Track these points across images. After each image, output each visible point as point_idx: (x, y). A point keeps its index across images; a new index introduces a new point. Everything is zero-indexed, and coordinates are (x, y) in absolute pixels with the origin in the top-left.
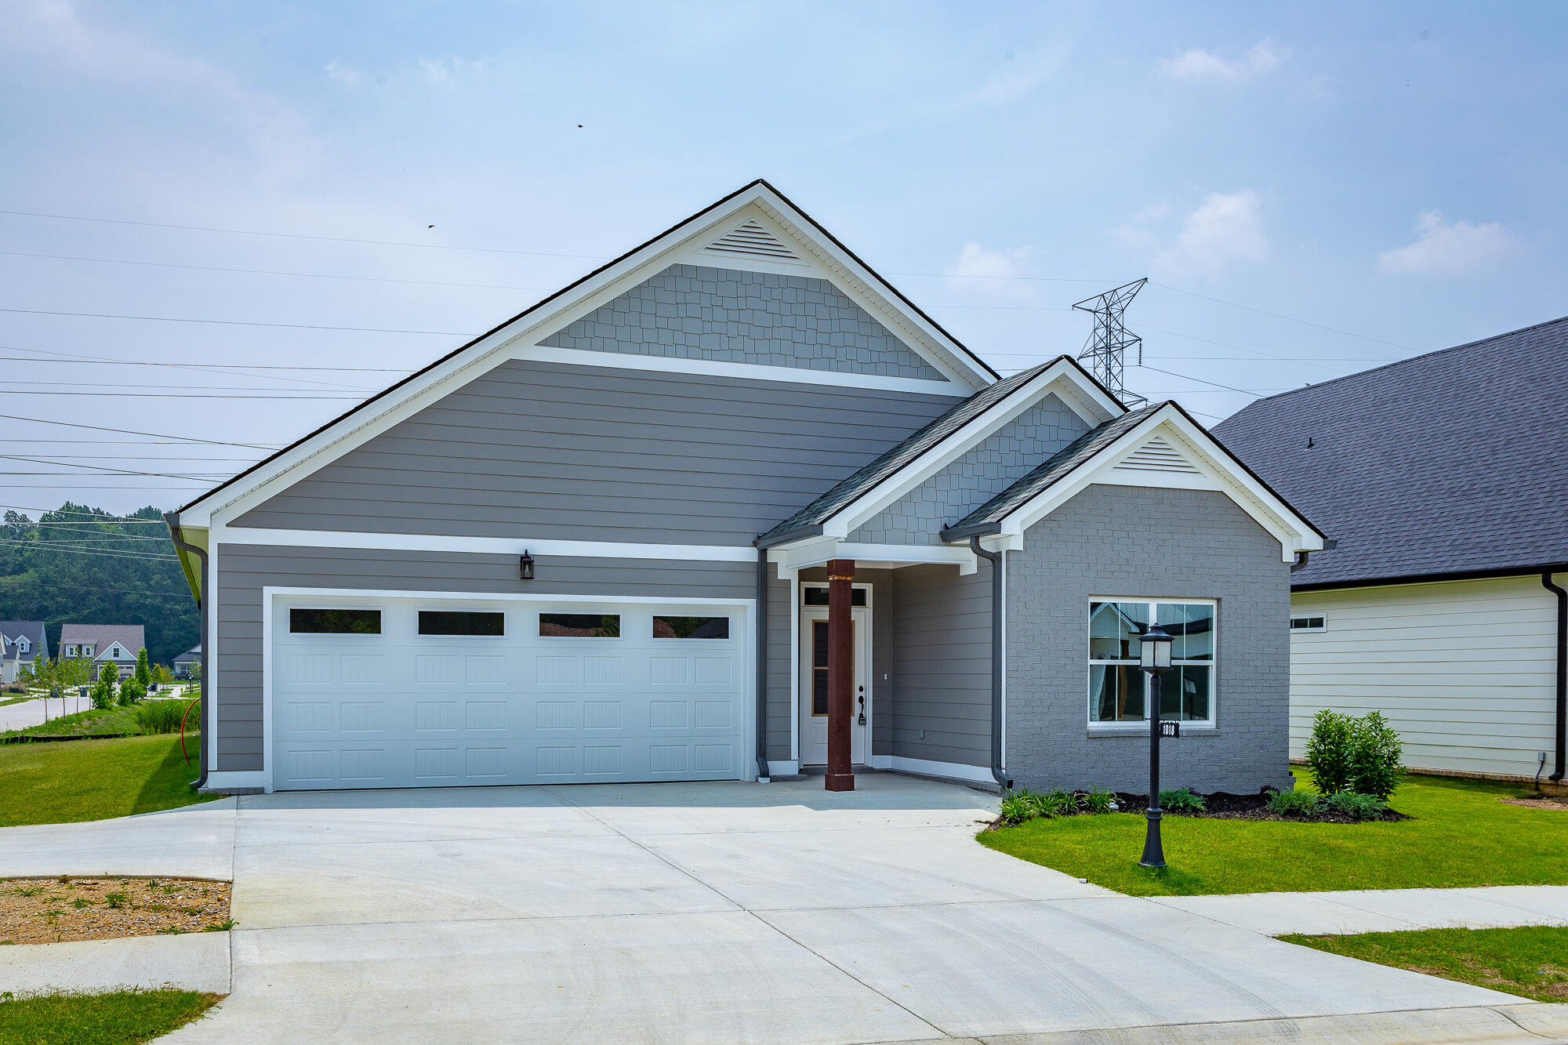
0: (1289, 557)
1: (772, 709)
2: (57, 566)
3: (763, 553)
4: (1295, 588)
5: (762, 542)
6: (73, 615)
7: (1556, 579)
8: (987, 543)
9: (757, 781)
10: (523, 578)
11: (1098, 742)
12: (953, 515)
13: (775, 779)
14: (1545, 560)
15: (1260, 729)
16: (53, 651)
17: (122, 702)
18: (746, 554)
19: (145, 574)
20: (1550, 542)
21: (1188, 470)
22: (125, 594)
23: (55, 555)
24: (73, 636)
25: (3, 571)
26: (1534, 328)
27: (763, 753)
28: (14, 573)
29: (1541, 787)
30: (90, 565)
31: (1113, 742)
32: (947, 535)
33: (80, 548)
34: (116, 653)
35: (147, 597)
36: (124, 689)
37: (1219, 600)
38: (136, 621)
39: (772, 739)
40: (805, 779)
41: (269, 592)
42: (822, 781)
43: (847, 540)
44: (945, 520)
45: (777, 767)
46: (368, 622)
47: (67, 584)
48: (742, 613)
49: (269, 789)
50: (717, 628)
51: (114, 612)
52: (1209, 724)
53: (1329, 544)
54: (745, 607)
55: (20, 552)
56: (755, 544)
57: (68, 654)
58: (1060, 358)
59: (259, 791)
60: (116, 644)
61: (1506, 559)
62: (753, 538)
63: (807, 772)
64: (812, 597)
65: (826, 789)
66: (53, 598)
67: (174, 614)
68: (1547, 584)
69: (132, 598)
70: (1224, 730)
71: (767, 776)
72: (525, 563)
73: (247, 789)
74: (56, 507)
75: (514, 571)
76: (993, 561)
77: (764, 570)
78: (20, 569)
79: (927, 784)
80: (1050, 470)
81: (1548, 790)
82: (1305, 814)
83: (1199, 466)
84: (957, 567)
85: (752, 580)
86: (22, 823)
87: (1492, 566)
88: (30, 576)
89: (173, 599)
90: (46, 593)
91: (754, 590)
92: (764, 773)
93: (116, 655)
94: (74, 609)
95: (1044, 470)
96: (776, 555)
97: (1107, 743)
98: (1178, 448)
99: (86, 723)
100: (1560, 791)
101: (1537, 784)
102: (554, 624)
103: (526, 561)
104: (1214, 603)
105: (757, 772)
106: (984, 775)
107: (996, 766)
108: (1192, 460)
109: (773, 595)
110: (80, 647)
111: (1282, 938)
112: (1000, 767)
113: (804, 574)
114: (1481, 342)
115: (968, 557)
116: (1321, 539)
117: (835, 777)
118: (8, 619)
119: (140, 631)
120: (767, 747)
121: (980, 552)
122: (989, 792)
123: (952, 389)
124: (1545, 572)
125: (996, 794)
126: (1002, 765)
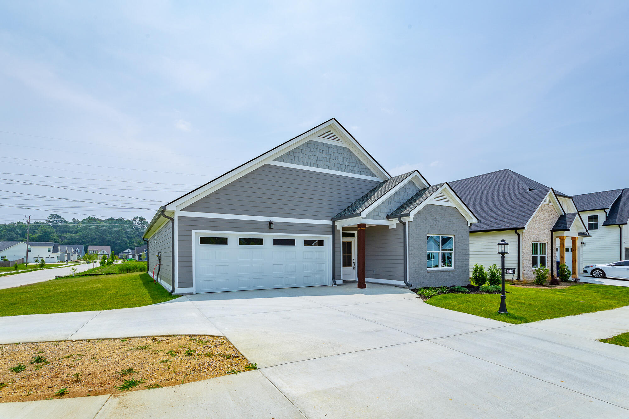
0: (469, 225)
1: (336, 265)
2: (87, 232)
3: (334, 222)
4: (470, 232)
5: (333, 219)
6: (92, 244)
7: (518, 231)
8: (403, 219)
9: (333, 285)
10: (271, 228)
11: (430, 273)
12: (390, 212)
13: (338, 285)
14: (515, 226)
15: (464, 269)
16: (86, 251)
17: (108, 264)
18: (329, 223)
19: (111, 234)
20: (514, 222)
21: (447, 201)
22: (105, 238)
23: (86, 229)
24: (91, 249)
25: (72, 233)
26: (483, 175)
27: (334, 278)
28: (75, 233)
29: (513, 282)
30: (96, 232)
31: (433, 273)
32: (388, 217)
33: (93, 227)
34: (103, 252)
35: (111, 239)
36: (108, 261)
38: (108, 245)
39: (336, 274)
40: (345, 285)
41: (194, 231)
42: (356, 285)
43: (365, 218)
44: (387, 213)
45: (338, 282)
46: (223, 241)
47: (90, 236)
48: (328, 239)
49: (195, 293)
50: (321, 243)
51: (102, 242)
52: (452, 268)
53: (479, 221)
54: (328, 237)
55: (77, 228)
56: (331, 220)
57: (90, 253)
58: (415, 171)
59: (192, 294)
60: (103, 250)
61: (502, 226)
62: (331, 218)
63: (345, 283)
64: (345, 235)
65: (358, 288)
66: (86, 239)
67: (119, 243)
68: (516, 232)
69: (107, 239)
70: (456, 269)
71: (336, 284)
72: (271, 224)
73: (188, 293)
74: (86, 217)
75: (267, 226)
76: (404, 224)
77: (334, 227)
78: (76, 232)
79: (382, 286)
80: (415, 201)
81: (516, 282)
82: (491, 292)
83: (450, 201)
84: (388, 226)
85: (330, 230)
86: (114, 308)
87: (499, 228)
88: (79, 234)
89: (118, 239)
90: (84, 238)
91: (331, 233)
92: (335, 284)
94: (91, 242)
95: (411, 201)
96: (337, 223)
97: (432, 273)
98: (446, 196)
99: (100, 270)
100: (519, 282)
101: (512, 281)
102: (277, 242)
103: (270, 223)
104: (453, 236)
105: (332, 283)
106: (402, 283)
107: (405, 281)
108: (449, 199)
109: (336, 234)
110: (93, 251)
111: (600, 341)
112: (407, 281)
113: (344, 228)
115: (393, 224)
116: (477, 220)
117: (362, 285)
118: (74, 244)
119: (109, 247)
120: (335, 276)
121: (400, 222)
122: (403, 288)
123: (379, 180)
124: (515, 229)
125: (406, 288)
126: (408, 280)
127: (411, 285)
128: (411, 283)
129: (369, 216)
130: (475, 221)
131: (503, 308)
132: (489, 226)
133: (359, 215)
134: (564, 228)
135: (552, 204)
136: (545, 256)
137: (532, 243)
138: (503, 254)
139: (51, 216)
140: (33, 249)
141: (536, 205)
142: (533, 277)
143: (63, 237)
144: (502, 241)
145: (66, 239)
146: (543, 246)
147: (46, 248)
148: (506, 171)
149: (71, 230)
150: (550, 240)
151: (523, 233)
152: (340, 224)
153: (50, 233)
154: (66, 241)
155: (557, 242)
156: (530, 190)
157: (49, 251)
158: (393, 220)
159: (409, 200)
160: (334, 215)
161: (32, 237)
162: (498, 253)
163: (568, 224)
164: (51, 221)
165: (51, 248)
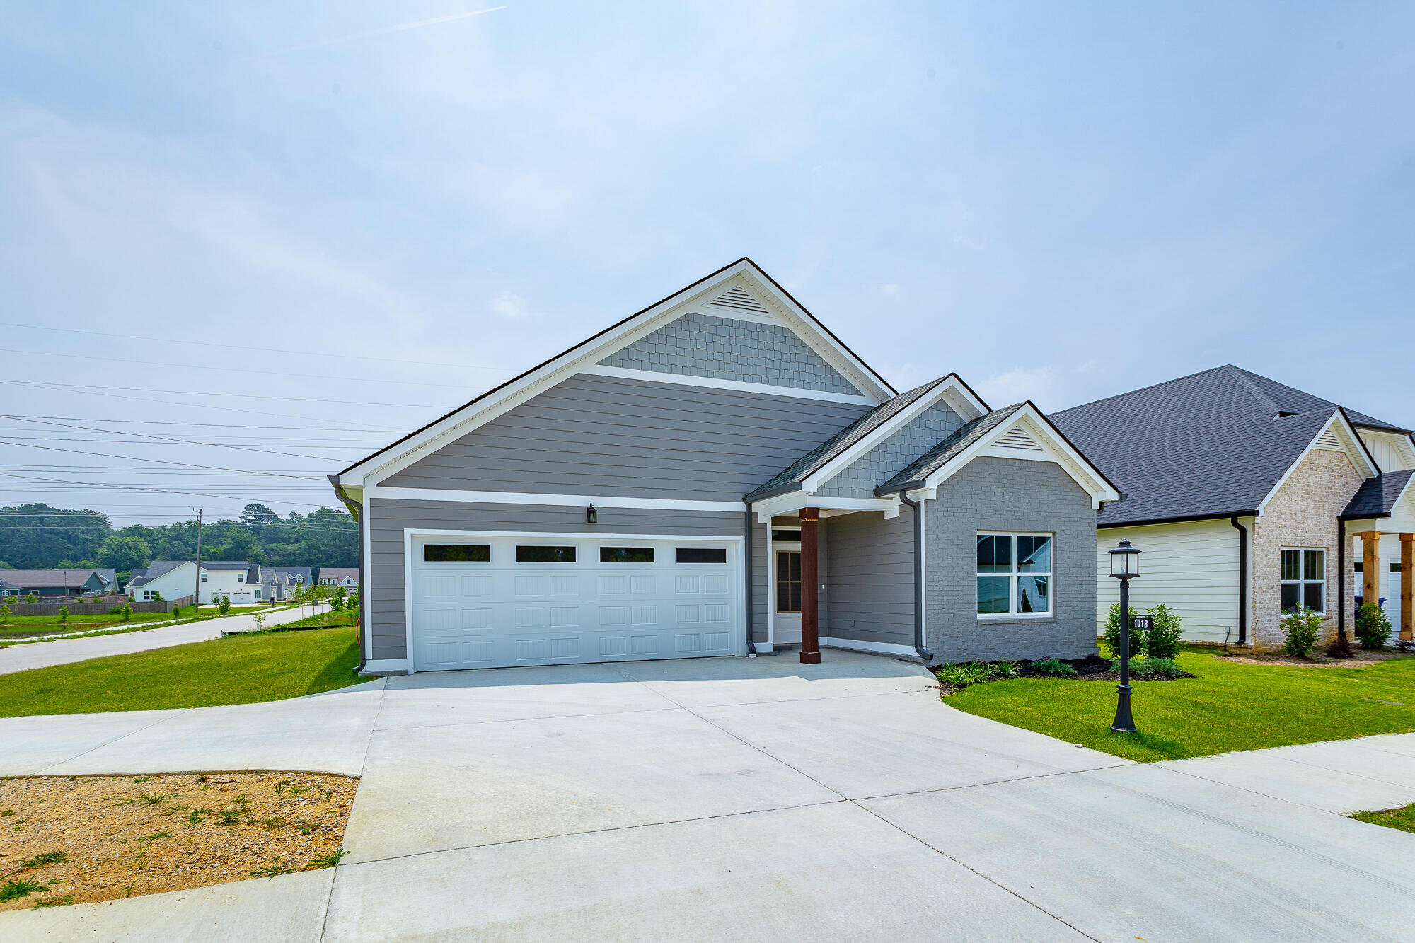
0: (1096, 506)
1: (756, 609)
2: (317, 539)
3: (749, 506)
4: (1099, 527)
5: (748, 499)
6: (325, 563)
7: (1241, 520)
8: (911, 495)
9: (747, 656)
10: (590, 523)
11: (983, 628)
12: (882, 478)
13: (759, 655)
14: (1232, 509)
15: (1080, 617)
16: (315, 580)
17: (349, 607)
18: (740, 507)
20: (1232, 499)
21: (1035, 447)
23: (315, 533)
24: (325, 574)
25: (289, 541)
26: (1166, 383)
27: (750, 638)
28: (295, 542)
29: (1227, 649)
30: (334, 538)
31: (993, 628)
32: (879, 492)
33: (329, 530)
36: (349, 600)
37: (1054, 534)
39: (756, 628)
40: (779, 654)
41: (409, 532)
42: (797, 655)
43: (815, 494)
44: (877, 482)
45: (760, 647)
46: (480, 553)
47: (323, 548)
48: (735, 546)
49: (411, 671)
50: (718, 556)
52: (1049, 614)
53: (1122, 497)
54: (737, 542)
55: (298, 532)
56: (744, 500)
57: (323, 583)
58: (950, 375)
59: (404, 673)
60: (348, 578)
61: (1200, 509)
62: (742, 496)
63: (780, 649)
64: (778, 536)
65: (800, 662)
66: (315, 555)
68: (1235, 524)
70: (1059, 618)
71: (755, 654)
72: (591, 512)
73: (395, 671)
74: (315, 510)
75: (582, 518)
76: (914, 507)
77: (750, 517)
78: (298, 541)
79: (865, 657)
80: (947, 448)
81: (1234, 650)
83: (1042, 446)
84: (881, 513)
85: (741, 524)
87: (1191, 514)
88: (302, 544)
90: (312, 552)
91: (744, 531)
92: (753, 652)
93: (348, 583)
94: (325, 560)
95: (940, 449)
96: (758, 507)
97: (989, 628)
98: (1030, 434)
99: (326, 619)
100: (1244, 651)
101: (1225, 647)
102: (608, 555)
103: (591, 510)
104: (1050, 535)
105: (747, 650)
106: (910, 651)
107: (918, 645)
108: (1039, 442)
109: (756, 534)
110: (329, 579)
111: (1355, 817)
112: (921, 646)
113: (776, 520)
114: (1131, 393)
115: (891, 506)
116: (1117, 494)
117: (810, 654)
118: (291, 566)
120: (753, 634)
121: (906, 501)
122: (913, 662)
123: (866, 401)
124: (1234, 517)
125: (920, 663)
126: (924, 644)
127: (931, 657)
128: (931, 651)
129: (823, 491)
130: (1111, 495)
131: (1124, 719)
132: (1167, 510)
133: (798, 487)
134: (1375, 511)
135: (1342, 448)
136: (1320, 585)
137: (1283, 552)
138: (1124, 578)
139: (250, 508)
140: (211, 575)
141: (1293, 453)
142: (1281, 638)
143: (272, 550)
144: (1122, 544)
145: (278, 555)
146: (1314, 558)
147: (234, 575)
148: (1228, 369)
149: (287, 536)
150: (1336, 543)
151: (1253, 525)
152: (765, 510)
153: (247, 543)
154: (277, 558)
155: (1356, 550)
156: (1282, 414)
157: (240, 580)
158: (891, 499)
159: (934, 448)
160: (750, 489)
161: (214, 552)
162: (1112, 575)
163: (1385, 501)
164: (250, 518)
165: (245, 574)
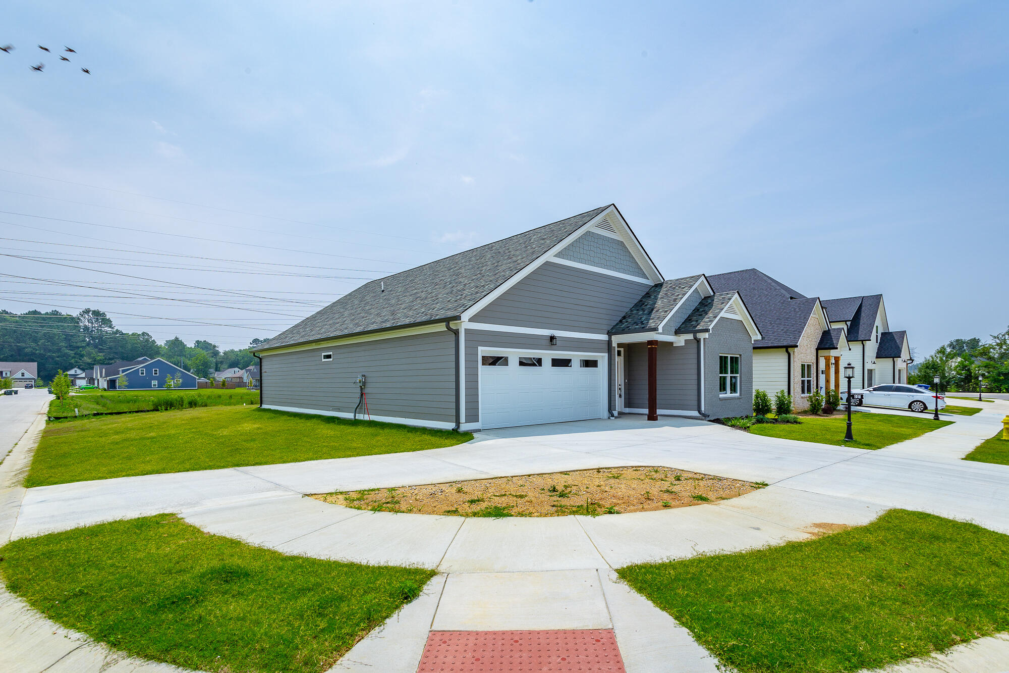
0: (753, 341)
1: (612, 393)
3: (609, 337)
5: (610, 334)
7: (789, 350)
8: (698, 336)
9: (609, 418)
10: (551, 344)
11: (721, 401)
12: (679, 326)
14: (785, 344)
15: (748, 396)
18: (604, 337)
19: (35, 340)
20: (783, 339)
21: (736, 313)
22: (24, 348)
32: (676, 332)
34: (23, 374)
35: (36, 350)
38: (33, 361)
39: (612, 403)
41: (479, 349)
42: (647, 418)
44: (677, 327)
45: (614, 413)
46: (503, 361)
48: (602, 358)
49: (481, 429)
50: (594, 364)
52: (738, 395)
54: (604, 356)
56: (607, 334)
58: (701, 275)
60: (21, 371)
62: (606, 332)
63: (620, 414)
65: (648, 420)
68: (787, 351)
69: (28, 350)
70: (741, 396)
71: (614, 416)
72: (552, 339)
75: (548, 342)
76: (697, 342)
77: (609, 342)
80: (706, 312)
83: (739, 313)
84: (672, 343)
85: (605, 347)
91: (606, 350)
93: (23, 376)
95: (700, 312)
96: (613, 337)
97: (723, 401)
102: (555, 362)
104: (739, 356)
105: (608, 415)
106: (695, 413)
107: (700, 412)
109: (612, 352)
110: (1, 372)
112: (702, 411)
113: (618, 345)
115: (680, 341)
116: (761, 336)
117: (652, 417)
119: (34, 365)
120: (611, 408)
121: (695, 338)
122: (697, 419)
123: (650, 283)
124: (787, 348)
125: (702, 419)
126: (703, 409)
127: (707, 416)
128: (707, 413)
129: (665, 332)
130: (759, 337)
131: (849, 436)
133: (656, 329)
134: (831, 346)
135: (817, 316)
136: (810, 380)
137: (802, 365)
138: (849, 378)
141: (805, 318)
142: (807, 405)
144: (849, 364)
146: (809, 366)
148: (754, 271)
150: (815, 361)
151: (794, 352)
152: (616, 339)
155: (822, 362)
156: (791, 298)
158: (680, 336)
159: (693, 311)
160: (609, 328)
163: (835, 342)
